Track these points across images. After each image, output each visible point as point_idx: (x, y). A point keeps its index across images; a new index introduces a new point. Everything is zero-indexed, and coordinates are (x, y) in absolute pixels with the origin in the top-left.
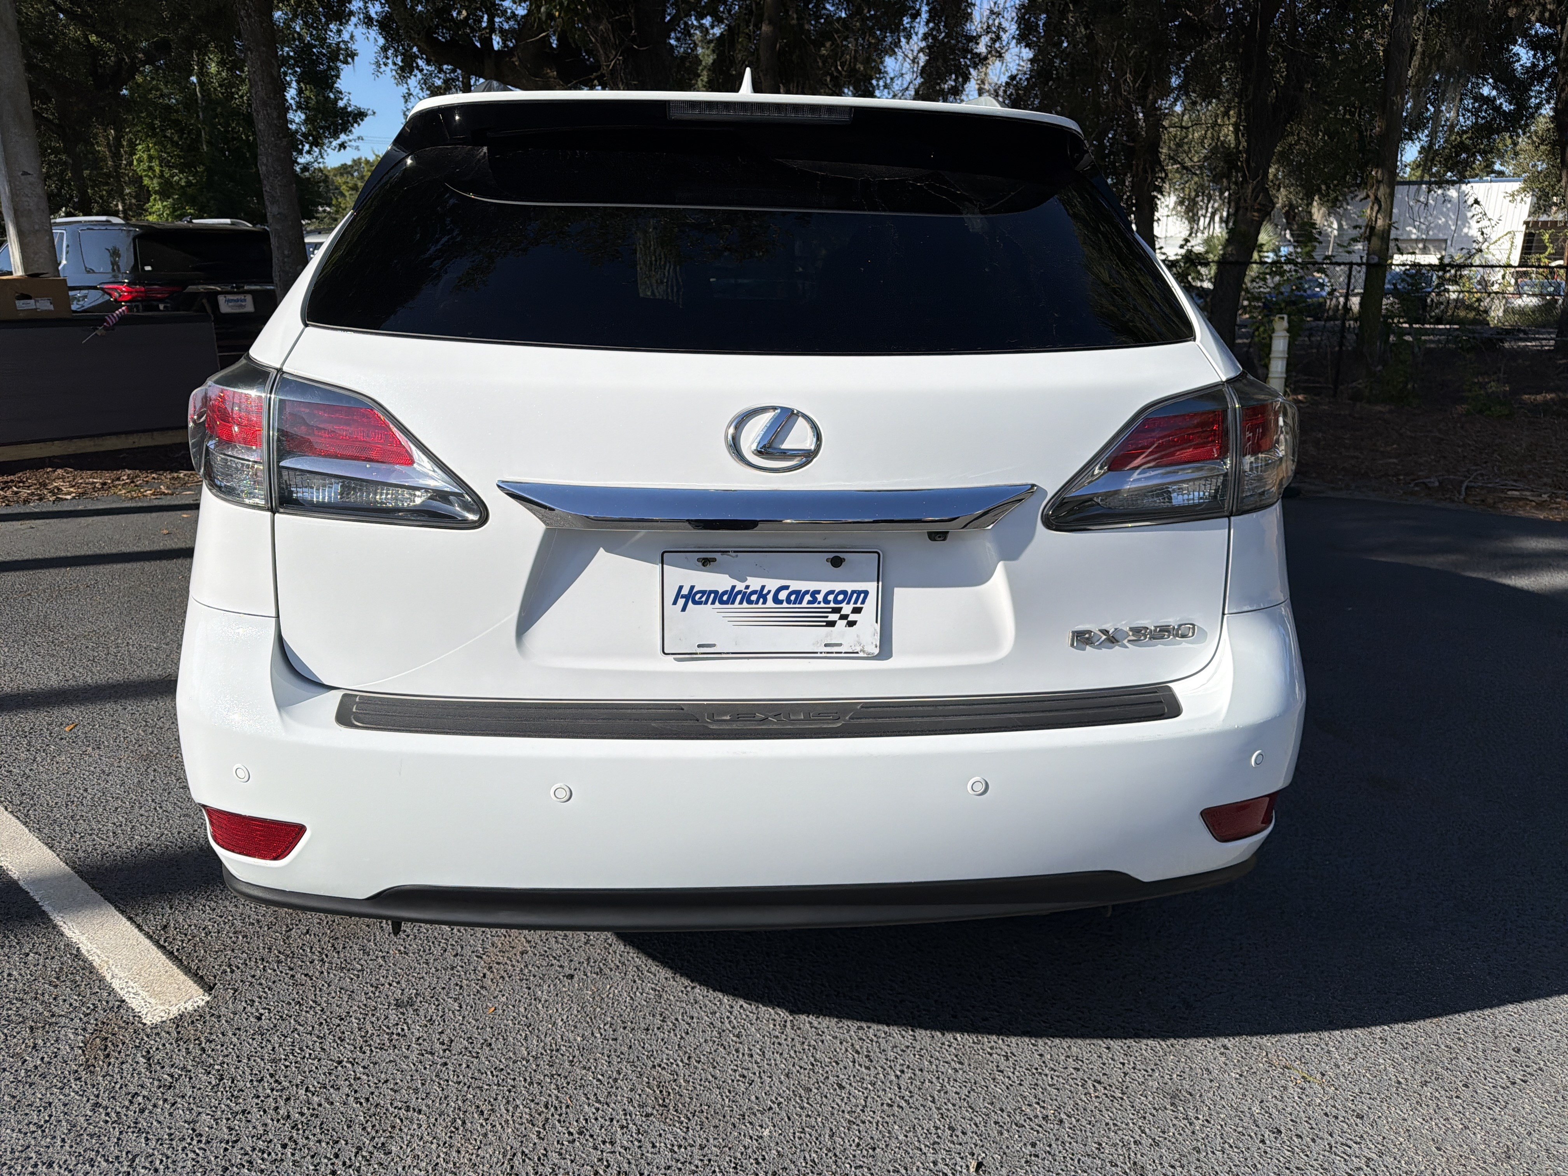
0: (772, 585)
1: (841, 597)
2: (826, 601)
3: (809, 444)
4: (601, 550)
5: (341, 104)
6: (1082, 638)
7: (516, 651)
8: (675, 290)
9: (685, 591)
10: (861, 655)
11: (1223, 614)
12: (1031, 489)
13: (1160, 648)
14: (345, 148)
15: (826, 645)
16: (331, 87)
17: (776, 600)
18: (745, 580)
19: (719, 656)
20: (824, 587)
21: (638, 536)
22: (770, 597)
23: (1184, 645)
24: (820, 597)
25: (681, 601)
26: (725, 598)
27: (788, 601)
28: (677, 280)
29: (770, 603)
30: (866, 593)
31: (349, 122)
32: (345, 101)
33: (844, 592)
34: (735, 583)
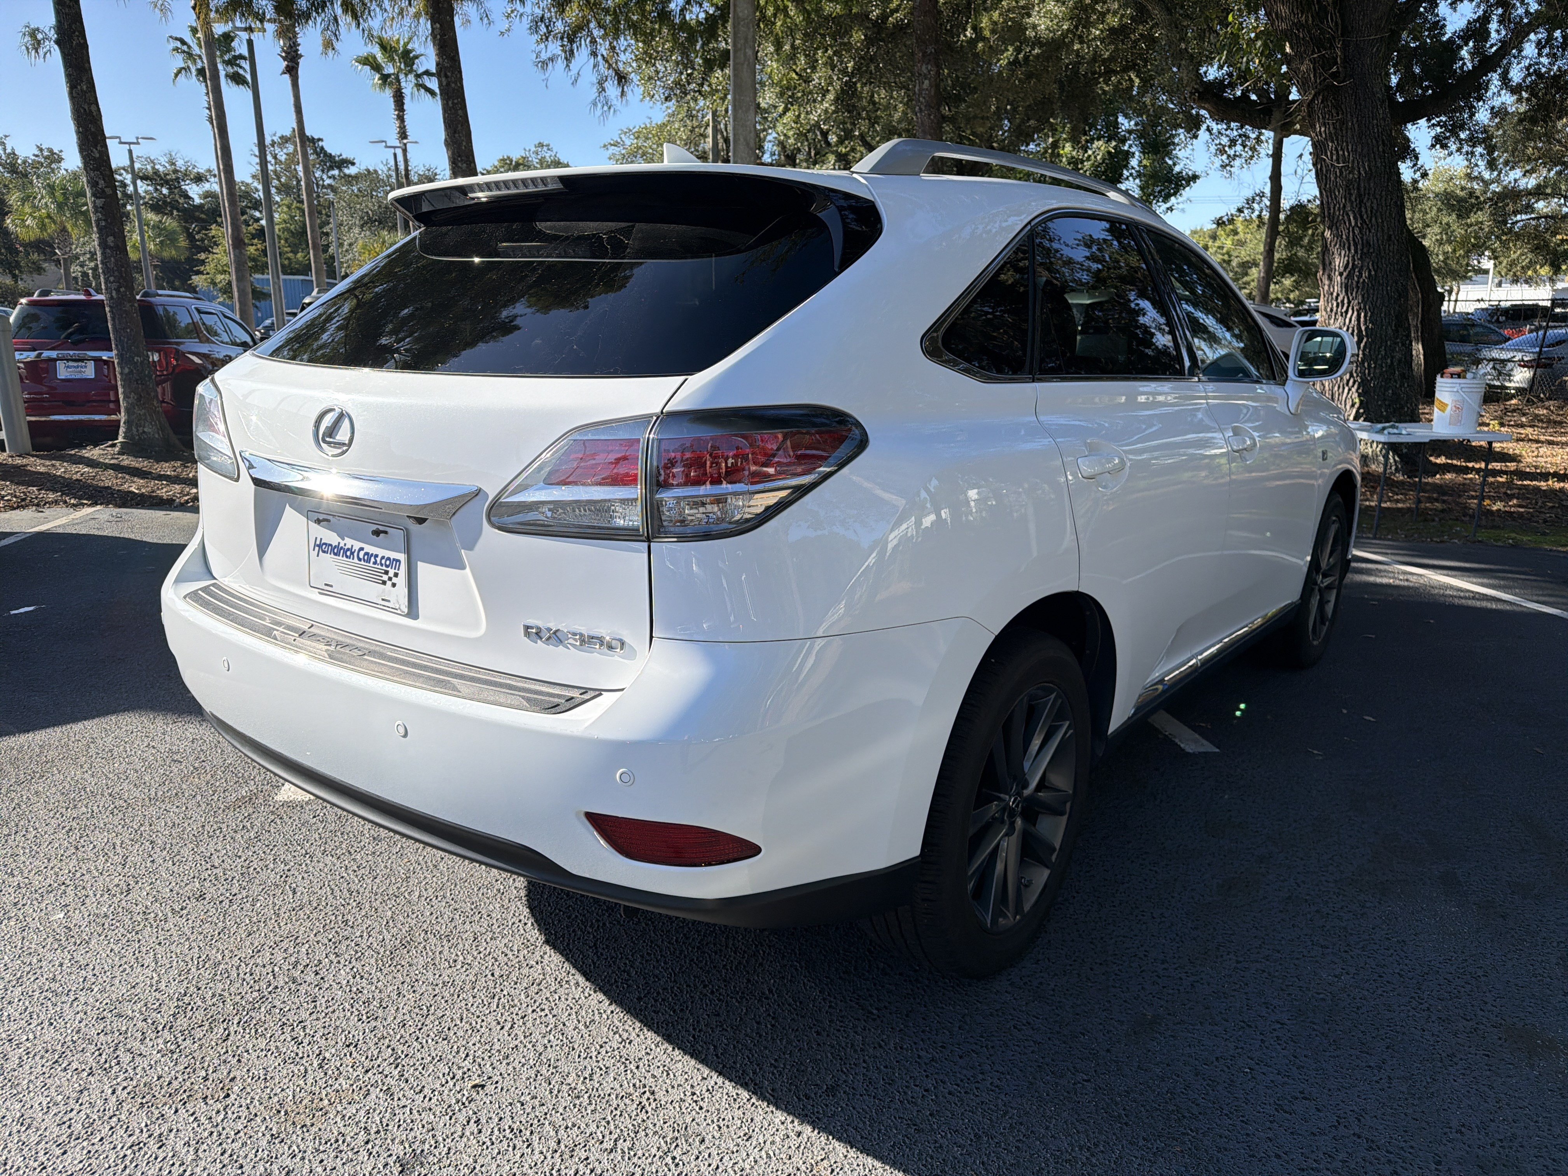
0: (357, 545)
1: (388, 563)
2: (381, 564)
5: (1177, 169)
6: (533, 633)
7: (259, 571)
9: (318, 542)
10: (399, 612)
11: (651, 637)
12: (479, 492)
13: (597, 656)
14: (1172, 210)
15: (383, 600)
16: (1169, 154)
17: (359, 558)
18: (343, 539)
19: (335, 594)
20: (380, 552)
22: (356, 555)
23: (616, 658)
24: (378, 560)
25: (317, 549)
27: (364, 560)
29: (356, 559)
30: (400, 562)
31: (1182, 185)
32: (1182, 165)
33: (389, 559)
34: (340, 540)
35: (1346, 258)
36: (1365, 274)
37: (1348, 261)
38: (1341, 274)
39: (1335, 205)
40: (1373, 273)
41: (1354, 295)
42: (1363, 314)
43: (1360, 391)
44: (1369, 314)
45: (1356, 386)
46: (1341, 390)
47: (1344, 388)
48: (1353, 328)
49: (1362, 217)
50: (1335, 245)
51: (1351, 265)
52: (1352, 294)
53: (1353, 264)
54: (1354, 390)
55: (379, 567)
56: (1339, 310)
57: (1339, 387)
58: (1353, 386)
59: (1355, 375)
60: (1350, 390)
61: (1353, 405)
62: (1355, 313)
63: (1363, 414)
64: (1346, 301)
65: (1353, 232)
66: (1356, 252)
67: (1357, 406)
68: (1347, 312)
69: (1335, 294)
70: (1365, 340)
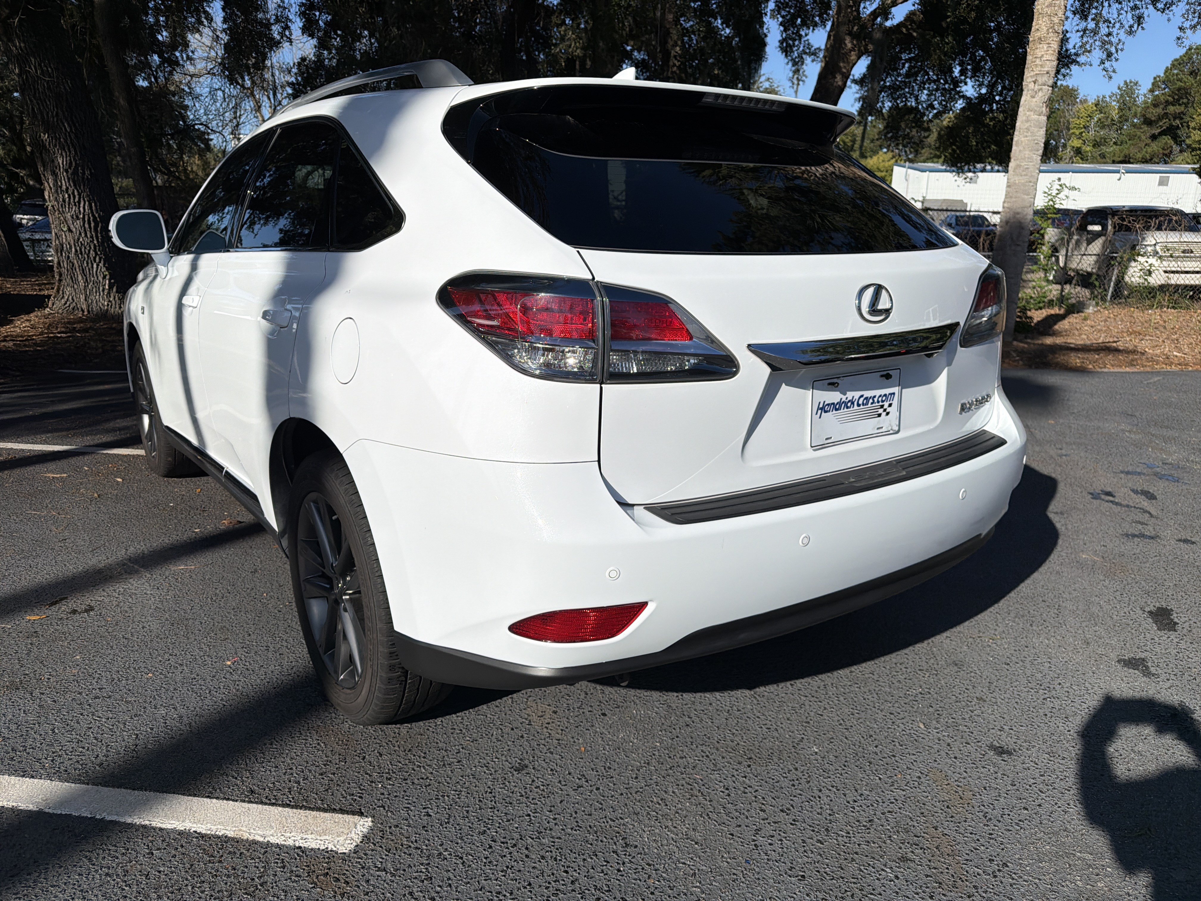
1: (884, 398)
2: (878, 402)
3: (887, 306)
4: (784, 384)
6: (963, 408)
7: (740, 459)
8: (92, 225)
9: (821, 406)
10: (891, 432)
15: (878, 429)
17: (859, 405)
18: (845, 394)
19: (834, 444)
20: (877, 393)
21: (802, 373)
22: (856, 403)
24: (876, 400)
25: (820, 411)
26: (837, 407)
27: (863, 404)
28: (93, 215)
29: (856, 407)
30: (894, 394)
33: (885, 395)
34: (842, 396)
35: (68, 158)
36: (87, 173)
37: (70, 160)
38: (67, 171)
39: (48, 113)
40: (93, 171)
41: (82, 187)
42: (93, 204)
43: (107, 265)
44: (98, 204)
45: (102, 262)
46: (90, 265)
47: (92, 265)
48: (89, 215)
49: (75, 126)
50: (56, 146)
51: (74, 164)
52: (80, 188)
53: (76, 163)
54: (101, 265)
55: (877, 404)
56: (72, 200)
57: (87, 263)
58: (100, 262)
59: (99, 253)
60: (98, 265)
61: (104, 277)
62: (87, 203)
63: (114, 283)
64: (76, 193)
65: (70, 136)
66: (76, 153)
67: (108, 277)
68: (79, 202)
69: (64, 187)
70: (100, 225)
